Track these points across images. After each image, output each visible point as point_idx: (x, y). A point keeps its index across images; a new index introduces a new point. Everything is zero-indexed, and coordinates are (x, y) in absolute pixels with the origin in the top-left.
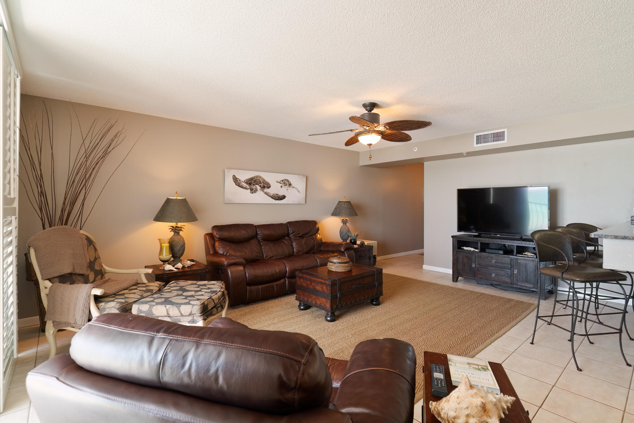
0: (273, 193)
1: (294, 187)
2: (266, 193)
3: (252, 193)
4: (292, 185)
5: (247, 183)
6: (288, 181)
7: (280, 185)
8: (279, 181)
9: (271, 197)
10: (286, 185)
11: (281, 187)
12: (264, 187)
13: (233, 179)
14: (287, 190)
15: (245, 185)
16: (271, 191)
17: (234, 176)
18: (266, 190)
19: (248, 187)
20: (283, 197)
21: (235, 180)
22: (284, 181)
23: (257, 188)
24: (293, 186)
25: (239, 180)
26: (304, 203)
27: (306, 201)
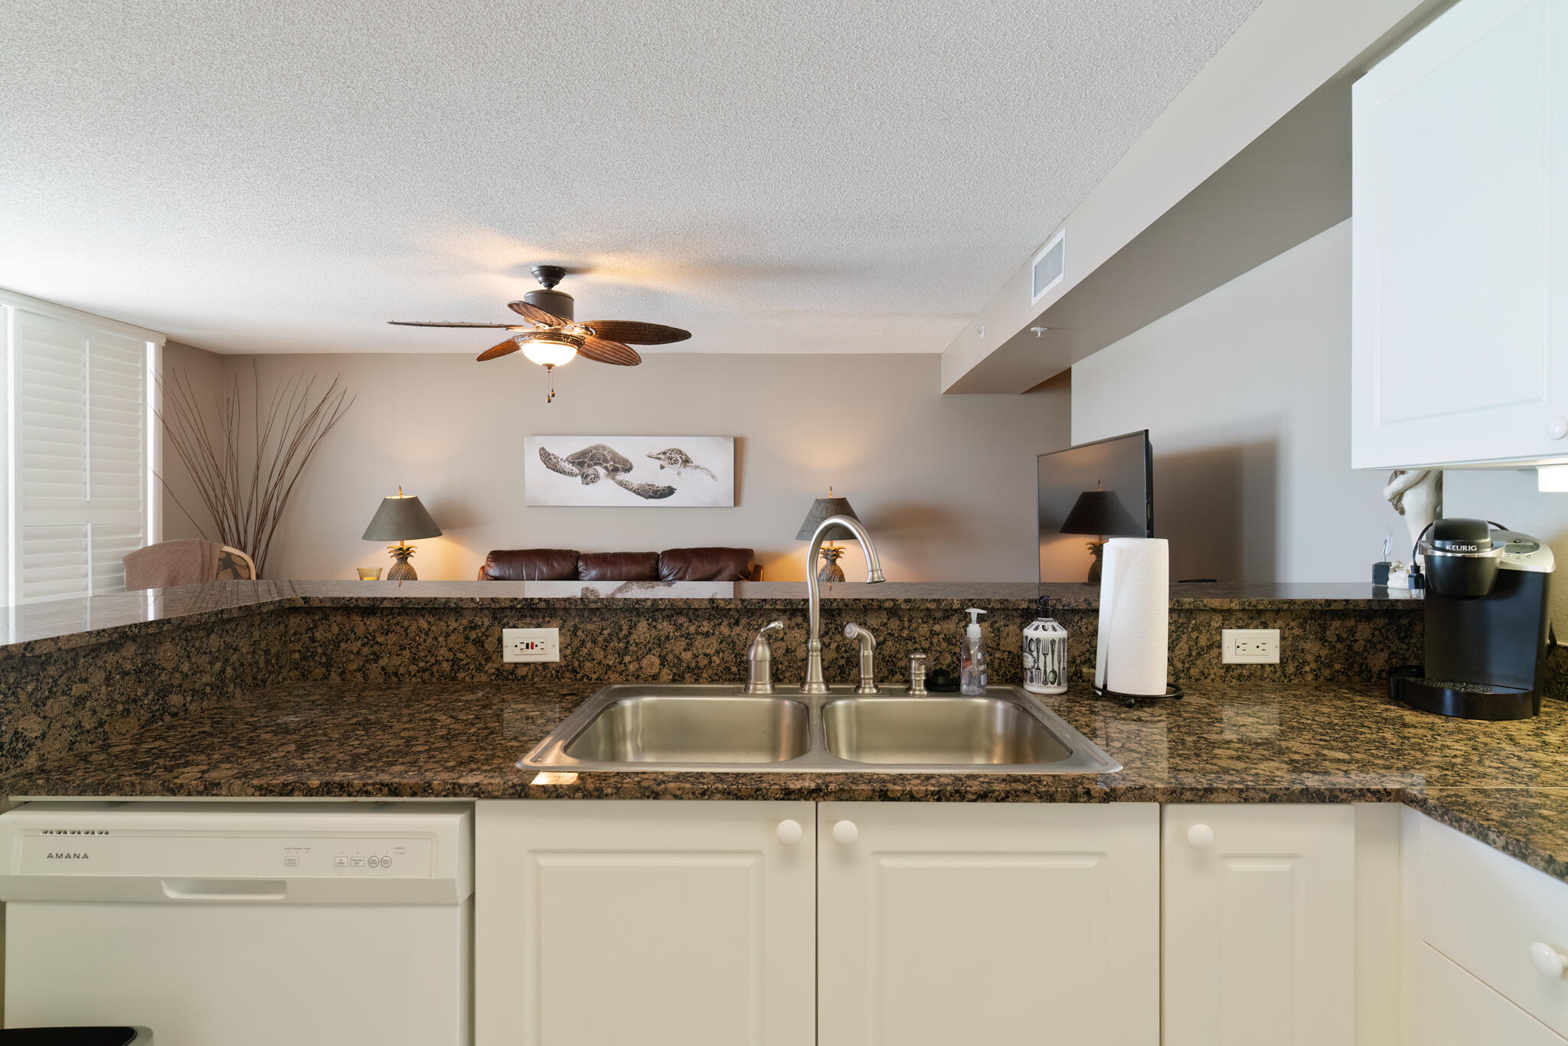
0: (639, 483)
1: (697, 467)
2: (621, 483)
3: (587, 484)
4: (692, 462)
5: (573, 463)
6: (680, 452)
7: (658, 463)
8: (655, 453)
9: (634, 491)
10: (676, 462)
11: (662, 467)
12: (616, 470)
13: (541, 455)
14: (679, 474)
15: (568, 467)
16: (634, 478)
17: (543, 449)
18: (621, 476)
19: (576, 470)
20: (669, 491)
21: (546, 458)
22: (668, 454)
23: (597, 472)
24: (695, 463)
25: (555, 458)
26: (732, 504)
27: (737, 501)
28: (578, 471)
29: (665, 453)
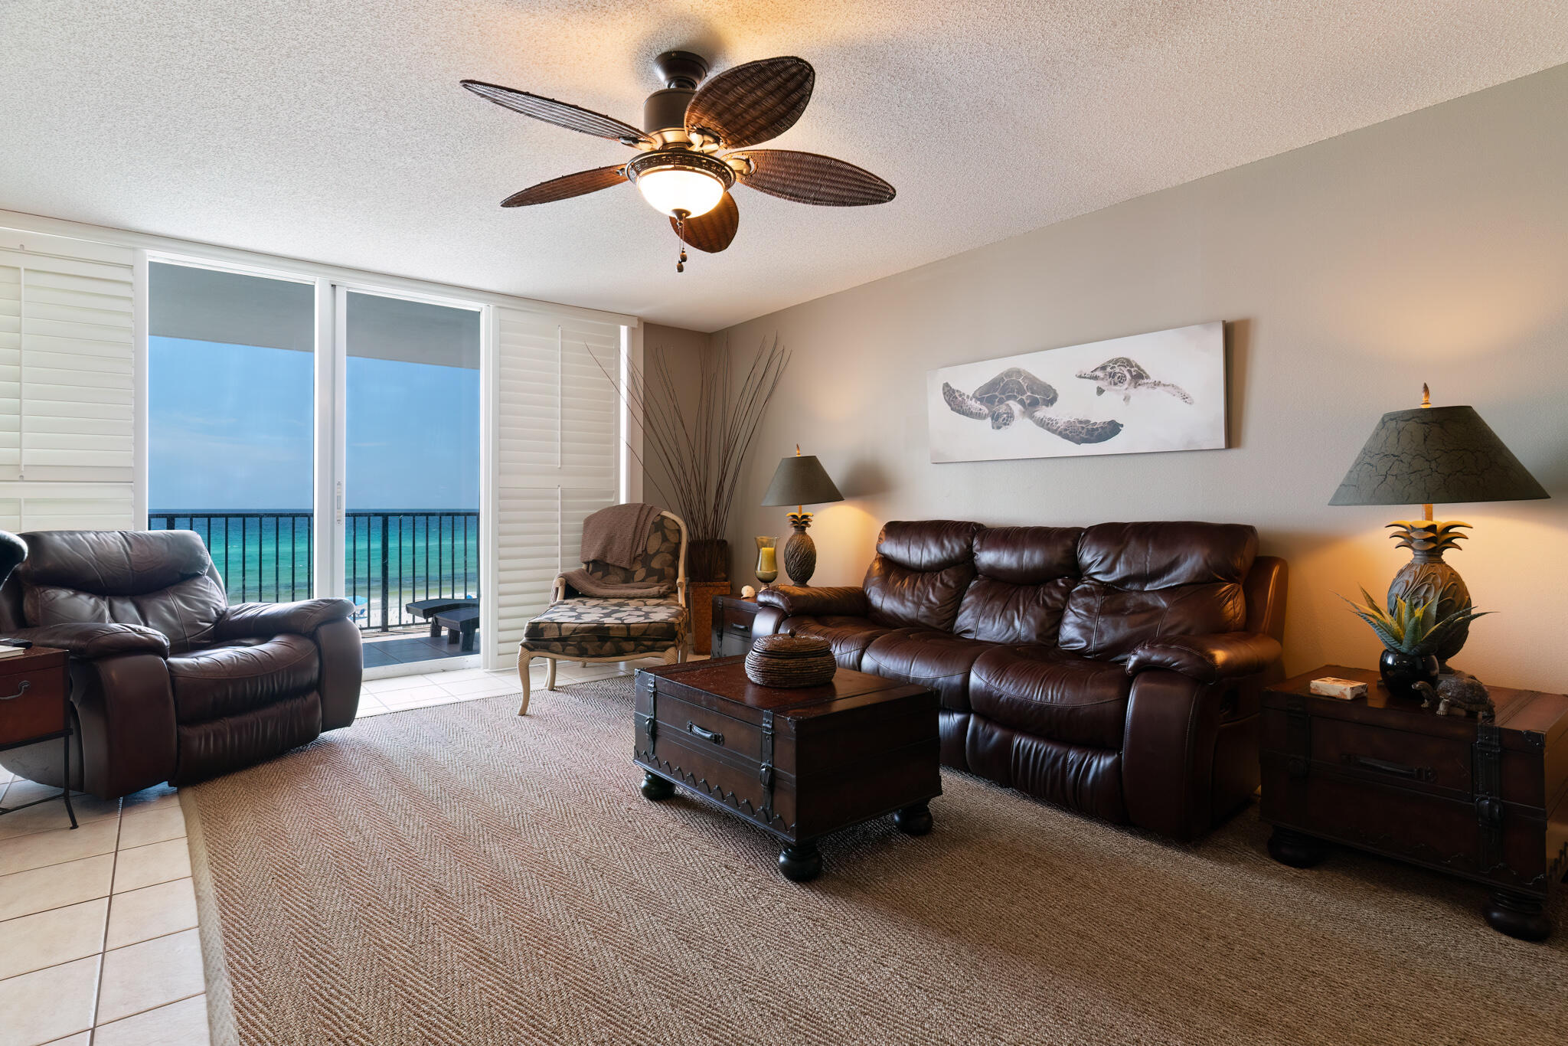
0: (1066, 419)
1: (1157, 384)
2: (1046, 425)
3: (999, 428)
4: (1148, 377)
5: (981, 400)
6: (1127, 363)
7: (1094, 385)
8: (1088, 370)
9: (1060, 434)
10: (1122, 379)
11: (1100, 391)
12: (1034, 403)
13: (944, 394)
14: (1127, 399)
15: (975, 405)
16: (1061, 413)
17: (946, 385)
18: (1043, 412)
19: (985, 410)
20: (1112, 429)
21: (951, 396)
22: (1109, 369)
23: (1011, 409)
24: (1154, 378)
25: (960, 396)
26: (1222, 444)
27: (1233, 436)
28: (987, 411)
29: (1103, 368)
